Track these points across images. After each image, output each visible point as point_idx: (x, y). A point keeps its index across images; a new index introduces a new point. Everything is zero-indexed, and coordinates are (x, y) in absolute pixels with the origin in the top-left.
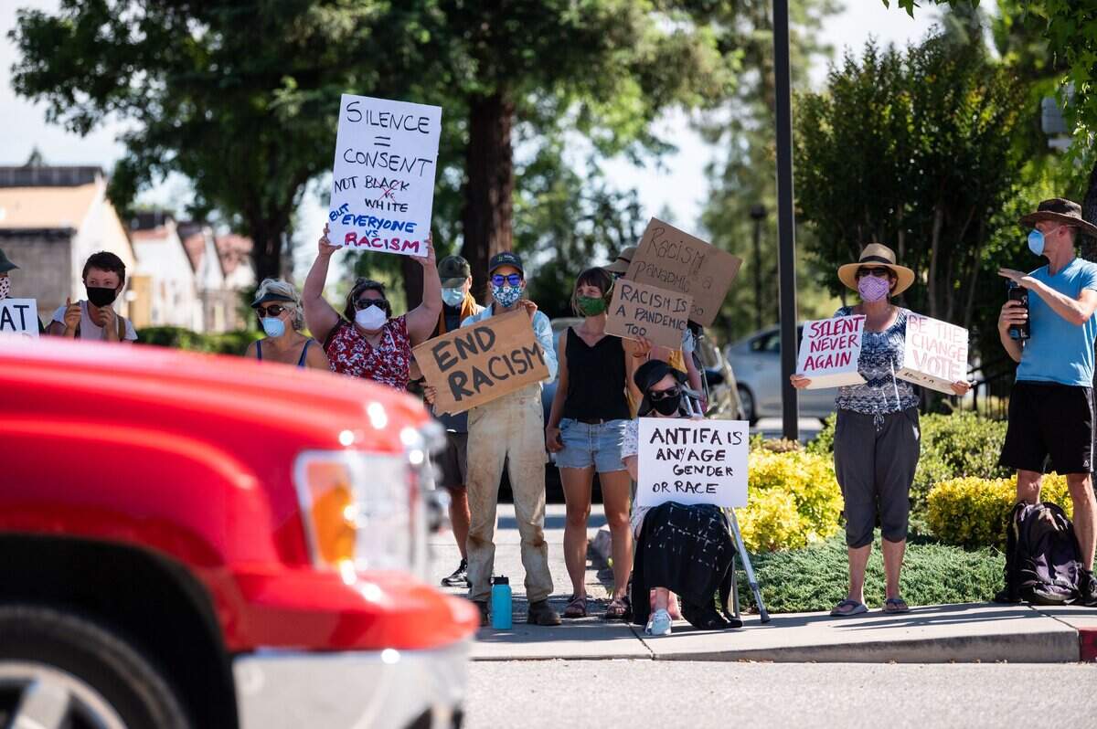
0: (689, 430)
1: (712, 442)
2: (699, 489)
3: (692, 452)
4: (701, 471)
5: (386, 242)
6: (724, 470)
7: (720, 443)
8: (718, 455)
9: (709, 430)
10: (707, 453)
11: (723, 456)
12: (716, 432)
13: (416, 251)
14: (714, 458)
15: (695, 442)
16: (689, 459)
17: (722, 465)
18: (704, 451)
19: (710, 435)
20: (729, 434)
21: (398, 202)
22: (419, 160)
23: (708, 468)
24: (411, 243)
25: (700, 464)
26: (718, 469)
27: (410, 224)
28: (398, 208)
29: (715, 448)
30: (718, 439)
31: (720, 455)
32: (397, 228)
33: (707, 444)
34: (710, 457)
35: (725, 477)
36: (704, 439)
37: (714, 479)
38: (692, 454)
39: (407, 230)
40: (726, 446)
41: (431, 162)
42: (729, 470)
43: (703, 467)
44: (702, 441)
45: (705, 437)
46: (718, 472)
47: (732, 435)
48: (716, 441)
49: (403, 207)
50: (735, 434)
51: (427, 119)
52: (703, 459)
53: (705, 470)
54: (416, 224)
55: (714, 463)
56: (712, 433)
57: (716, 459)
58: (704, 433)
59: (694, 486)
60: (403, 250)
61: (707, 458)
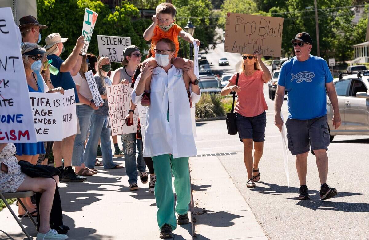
0: (35, 98)
1: (46, 105)
2: (40, 132)
3: (37, 111)
4: (41, 122)
5: (6, 133)
6: (51, 121)
7: (50, 106)
8: (49, 113)
9: (44, 98)
10: (43, 112)
11: (51, 113)
12: (48, 100)
13: (28, 139)
14: (47, 114)
15: (38, 105)
16: (35, 115)
17: (51, 118)
18: (43, 110)
19: (45, 101)
20: (54, 101)
21: (6, 98)
22: (10, 58)
23: (45, 119)
24: (23, 132)
25: (40, 117)
26: (49, 120)
27: (19, 116)
28: (7, 103)
29: (47, 108)
30: (49, 103)
31: (50, 112)
32: (11, 121)
33: (43, 107)
34: (45, 113)
35: (52, 125)
36: (42, 104)
37: (47, 126)
38: (37, 112)
39: (18, 122)
40: (53, 107)
41: (18, 58)
42: (54, 121)
43: (42, 119)
44: (41, 105)
45: (43, 102)
46: (49, 122)
47: (55, 101)
48: (48, 105)
49: (10, 102)
50: (57, 101)
51: (4, 20)
52: (42, 115)
53: (43, 121)
54: (22, 115)
55: (47, 117)
56: (46, 100)
57: (48, 115)
58: (42, 100)
59: (38, 130)
60: (19, 139)
61: (43, 114)
